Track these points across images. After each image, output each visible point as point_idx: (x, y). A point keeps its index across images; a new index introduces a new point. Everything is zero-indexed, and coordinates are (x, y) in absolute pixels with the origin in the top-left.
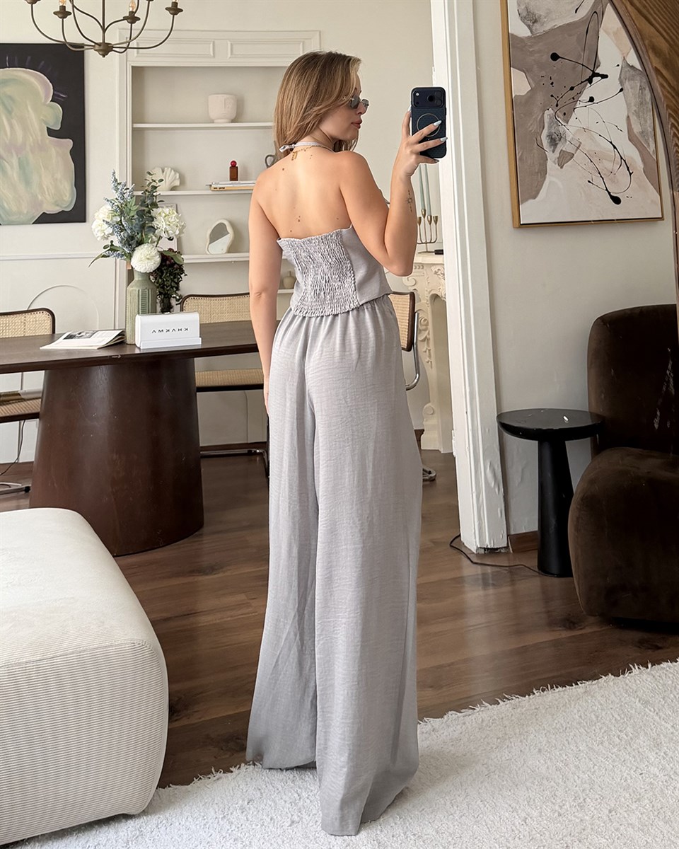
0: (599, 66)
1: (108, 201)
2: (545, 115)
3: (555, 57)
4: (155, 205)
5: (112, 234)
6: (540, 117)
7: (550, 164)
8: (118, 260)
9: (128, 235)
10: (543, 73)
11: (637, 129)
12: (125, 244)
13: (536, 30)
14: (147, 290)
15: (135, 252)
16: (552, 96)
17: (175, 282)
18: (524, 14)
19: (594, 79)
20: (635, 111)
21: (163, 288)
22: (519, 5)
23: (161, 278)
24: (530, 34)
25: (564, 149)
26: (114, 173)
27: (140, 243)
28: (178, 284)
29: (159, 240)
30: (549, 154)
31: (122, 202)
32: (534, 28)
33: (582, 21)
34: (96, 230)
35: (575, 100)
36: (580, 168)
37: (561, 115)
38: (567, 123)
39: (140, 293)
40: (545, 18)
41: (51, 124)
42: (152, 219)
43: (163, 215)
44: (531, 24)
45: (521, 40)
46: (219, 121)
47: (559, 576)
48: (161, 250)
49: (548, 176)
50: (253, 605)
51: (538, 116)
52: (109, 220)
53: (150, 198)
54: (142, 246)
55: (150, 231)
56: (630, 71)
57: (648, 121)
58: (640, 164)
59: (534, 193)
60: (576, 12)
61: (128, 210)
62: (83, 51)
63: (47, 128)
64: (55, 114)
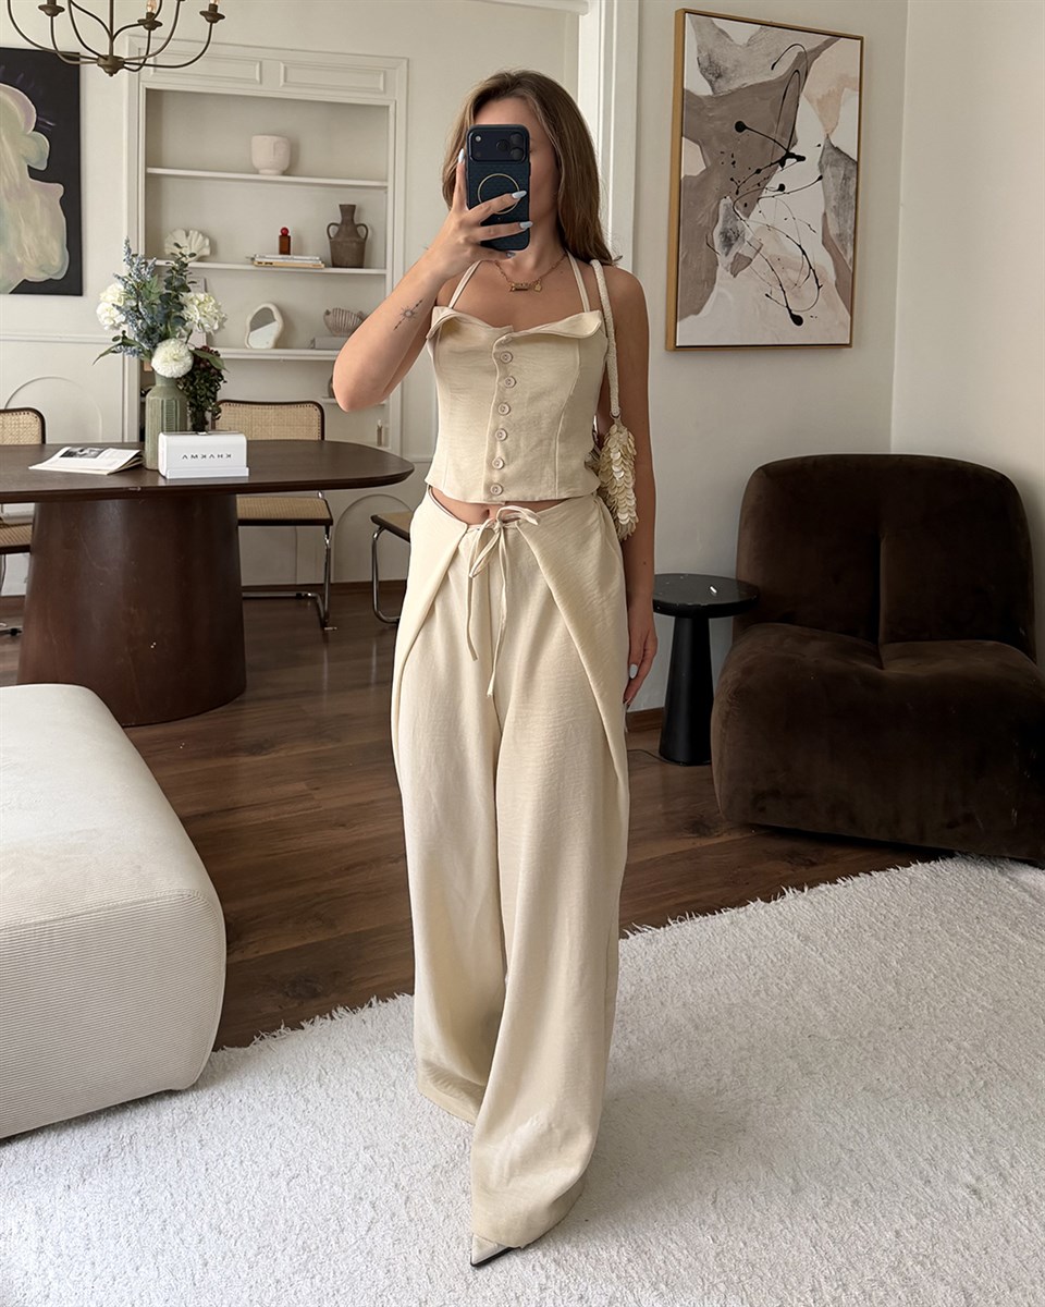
0: (795, 144)
1: (119, 278)
2: (721, 205)
3: (740, 127)
4: (185, 288)
5: (125, 323)
6: (714, 207)
7: (720, 269)
8: (127, 357)
9: (148, 327)
10: (724, 148)
11: (833, 230)
12: (143, 338)
13: (719, 88)
14: (174, 401)
15: (158, 349)
16: (732, 179)
17: (211, 391)
18: (706, 65)
19: (788, 160)
20: (834, 207)
21: (195, 398)
22: (699, 52)
23: (192, 384)
24: (710, 93)
25: (740, 252)
26: (127, 241)
27: (164, 337)
28: (215, 393)
29: (190, 334)
30: (721, 258)
31: (139, 281)
32: (716, 85)
33: (779, 82)
34: (103, 317)
35: (761, 186)
36: (758, 277)
37: (741, 206)
38: (748, 216)
39: (165, 405)
40: (732, 72)
41: (34, 161)
42: (181, 307)
43: (197, 302)
44: (714, 80)
45: (699, 100)
46: (264, 172)
48: (193, 349)
49: (716, 285)
50: (316, 797)
51: (710, 207)
52: (121, 305)
53: (178, 279)
54: (167, 342)
55: (178, 323)
56: (834, 153)
57: (849, 222)
58: (830, 274)
59: (696, 307)
60: (772, 68)
61: (148, 292)
62: (78, 65)
63: (29, 166)
64: (38, 149)
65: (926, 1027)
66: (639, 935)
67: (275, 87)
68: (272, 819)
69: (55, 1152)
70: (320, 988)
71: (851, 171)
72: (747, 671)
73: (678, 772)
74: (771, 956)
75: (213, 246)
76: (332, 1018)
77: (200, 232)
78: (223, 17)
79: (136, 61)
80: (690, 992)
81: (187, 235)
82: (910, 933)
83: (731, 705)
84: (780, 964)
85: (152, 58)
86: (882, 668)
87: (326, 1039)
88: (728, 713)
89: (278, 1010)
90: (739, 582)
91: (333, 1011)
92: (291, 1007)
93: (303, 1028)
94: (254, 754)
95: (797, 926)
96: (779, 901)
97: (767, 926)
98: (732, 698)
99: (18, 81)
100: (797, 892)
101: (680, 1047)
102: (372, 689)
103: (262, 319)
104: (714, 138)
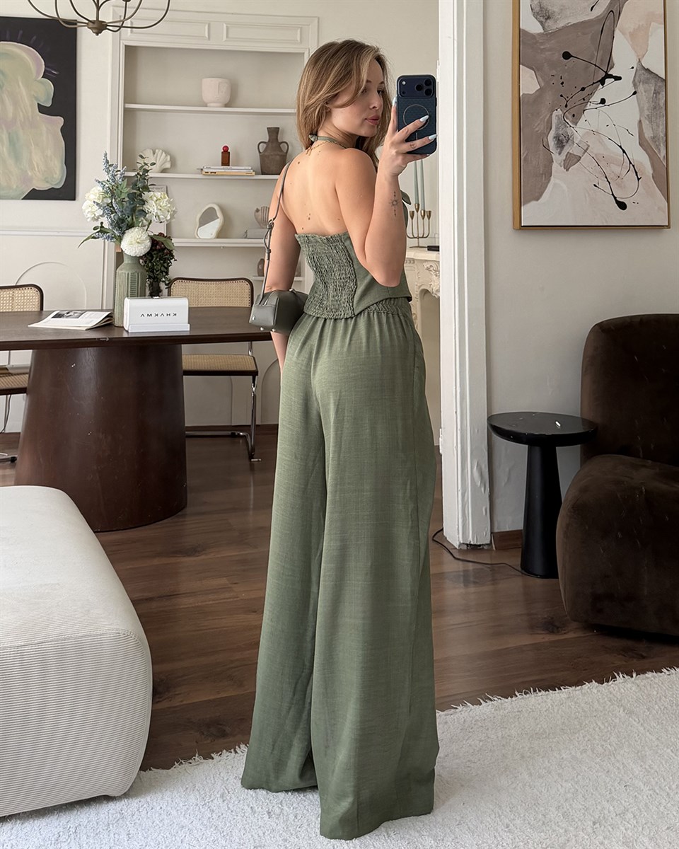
0: (612, 67)
1: (99, 182)
2: (554, 116)
3: (567, 56)
4: (146, 188)
5: (102, 216)
6: (547, 117)
7: (555, 166)
8: (106, 241)
9: (119, 218)
10: (554, 72)
11: (648, 134)
12: (115, 226)
13: (549, 26)
14: (136, 274)
15: (126, 235)
16: (561, 96)
17: (164, 267)
18: (537, 9)
19: (606, 80)
20: (648, 115)
21: (152, 272)
23: (150, 262)
24: (542, 31)
25: (571, 151)
26: (106, 154)
27: (130, 226)
28: (167, 268)
29: (150, 224)
30: (555, 156)
31: (113, 184)
32: (546, 25)
33: (598, 20)
34: (87, 211)
35: (585, 101)
36: (587, 172)
37: (570, 117)
38: (576, 124)
39: (130, 277)
40: (559, 14)
41: (42, 100)
42: (143, 202)
43: (155, 199)
44: (544, 20)
45: (533, 36)
46: (212, 104)
47: (543, 577)
48: (151, 234)
49: (551, 179)
51: (546, 116)
52: (99, 202)
53: (142, 182)
54: (133, 229)
55: (141, 215)
56: (645, 74)
57: (661, 127)
58: (649, 170)
59: (537, 194)
60: (591, 10)
61: (119, 192)
62: (76, 28)
63: (38, 104)
64: (46, 91)
66: (490, 702)
69: (20, 835)
70: (228, 729)
71: (661, 87)
72: (584, 490)
73: (536, 582)
74: (599, 724)
75: (173, 161)
76: (235, 753)
77: (164, 151)
79: (116, 24)
81: (154, 153)
88: (568, 525)
90: (583, 419)
92: (205, 742)
96: (610, 683)
99: (32, 42)
100: (627, 677)
103: (208, 217)
104: (545, 64)
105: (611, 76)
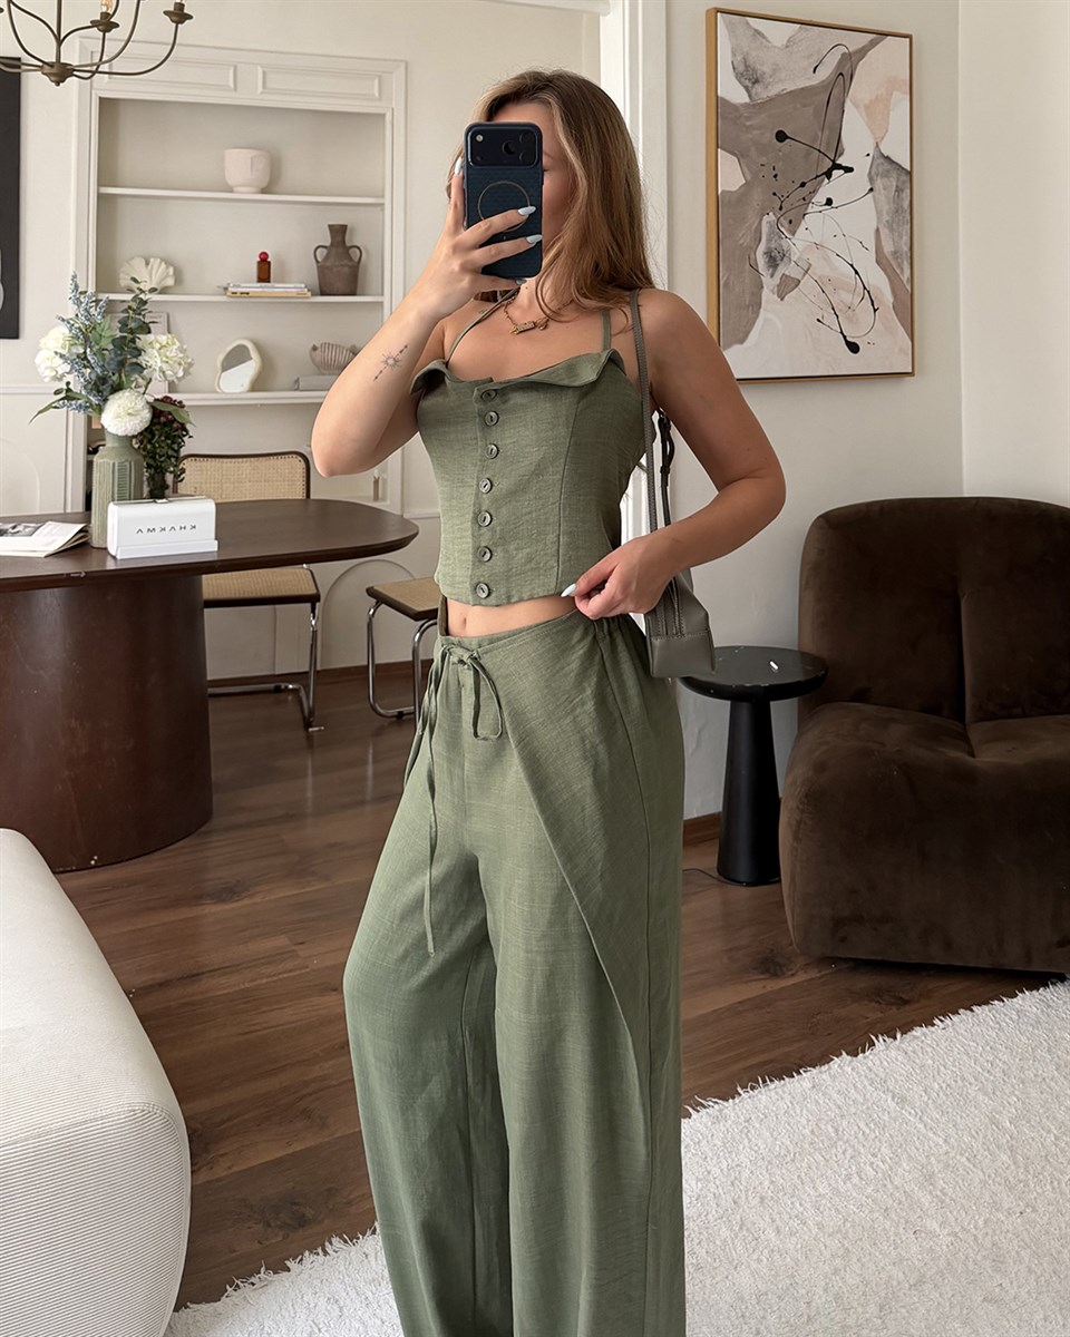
0: (842, 154)
1: (63, 320)
2: (764, 222)
3: (781, 136)
4: (144, 329)
5: (70, 373)
6: (755, 224)
7: (766, 292)
8: (71, 413)
9: (98, 377)
10: (763, 160)
11: (888, 248)
12: (91, 390)
13: (756, 94)
14: (127, 464)
15: (109, 403)
16: (774, 194)
17: (173, 449)
18: (741, 68)
19: (835, 172)
20: (887, 221)
21: (153, 458)
22: (734, 55)
23: (150, 442)
24: (747, 100)
25: (787, 273)
26: (75, 276)
27: (117, 388)
28: (178, 451)
29: (149, 383)
30: (766, 280)
31: (87, 323)
32: (754, 91)
33: (822, 86)
34: (43, 366)
35: (806, 201)
36: (807, 301)
37: (786, 223)
38: (794, 235)
39: (116, 468)
40: (771, 77)
42: (138, 352)
43: (158, 346)
44: (750, 85)
45: (735, 107)
46: (242, 189)
48: (151, 400)
49: (762, 310)
50: (300, 953)
52: (64, 352)
53: (135, 320)
54: (120, 394)
55: (134, 371)
56: (884, 163)
57: (904, 238)
58: (888, 298)
59: (741, 334)
60: (814, 71)
61: (98, 336)
62: (19, 74)
65: (1051, 1208)
66: (703, 1111)
67: (252, 95)
68: (247, 985)
70: (310, 1212)
71: (904, 182)
72: (820, 767)
73: (742, 894)
75: (179, 277)
76: (326, 1253)
77: (162, 260)
78: (190, 17)
79: (88, 68)
80: (766, 1183)
81: (147, 263)
82: (1023, 1083)
83: (802, 812)
84: (873, 1136)
85: (107, 65)
86: (973, 756)
87: (317, 1282)
88: (799, 823)
89: (256, 1246)
90: (804, 656)
91: (327, 1244)
92: (273, 1240)
93: (289, 1270)
94: (223, 901)
95: (891, 1086)
96: (867, 1053)
97: (856, 1087)
98: (802, 803)
100: (889, 1040)
101: (759, 1261)
102: (368, 808)
103: (236, 357)
104: (753, 149)
105: (840, 167)
